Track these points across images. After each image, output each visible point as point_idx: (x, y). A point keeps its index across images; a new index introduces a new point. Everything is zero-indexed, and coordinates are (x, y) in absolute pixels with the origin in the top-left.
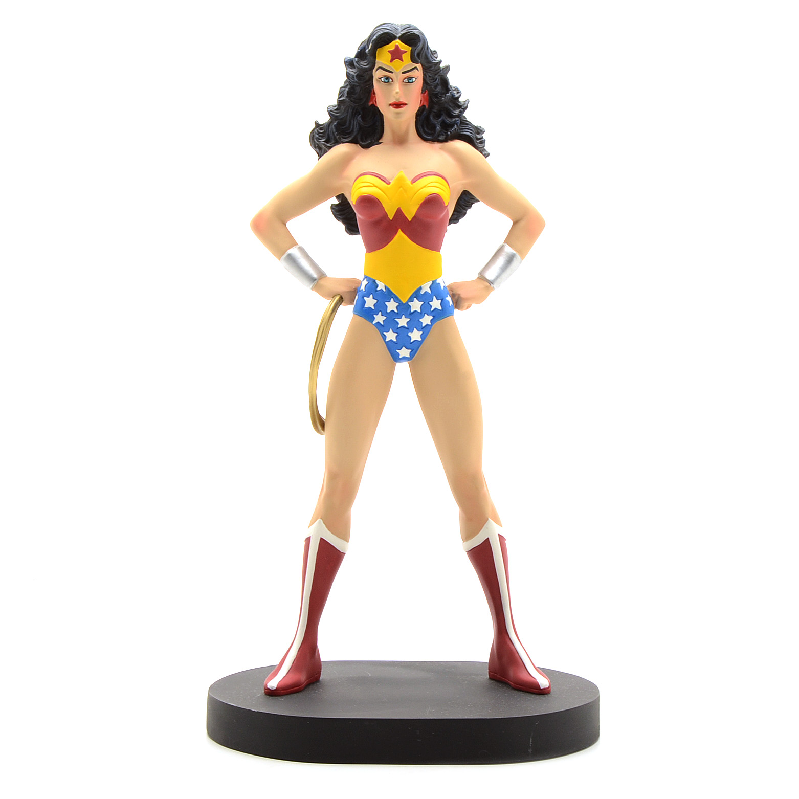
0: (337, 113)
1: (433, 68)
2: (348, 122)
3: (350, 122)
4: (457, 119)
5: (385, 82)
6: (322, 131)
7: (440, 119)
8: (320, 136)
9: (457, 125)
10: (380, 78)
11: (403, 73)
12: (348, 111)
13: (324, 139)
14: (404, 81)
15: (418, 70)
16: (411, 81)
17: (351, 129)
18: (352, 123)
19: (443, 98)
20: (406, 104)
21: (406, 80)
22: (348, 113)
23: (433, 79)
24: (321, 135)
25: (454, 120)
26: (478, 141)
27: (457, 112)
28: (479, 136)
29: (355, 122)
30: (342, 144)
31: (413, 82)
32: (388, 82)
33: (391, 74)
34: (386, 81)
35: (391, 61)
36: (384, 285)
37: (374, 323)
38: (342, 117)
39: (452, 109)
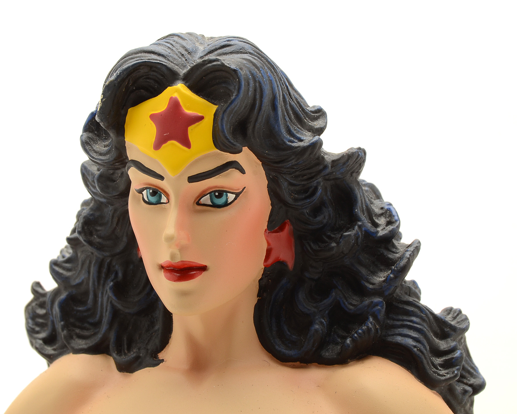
0: (68, 270)
1: (293, 162)
2: (91, 296)
3: (96, 296)
4: (377, 300)
7: (327, 301)
8: (37, 324)
9: (375, 317)
10: (141, 193)
11: (192, 179)
12: (89, 267)
13: (44, 331)
14: (203, 200)
15: (243, 171)
16: (220, 201)
17: (98, 316)
18: (100, 300)
19: (334, 244)
20: (203, 268)
21: (206, 200)
22: (89, 272)
23: (306, 191)
24: (40, 320)
25: (367, 302)
26: (438, 361)
27: (380, 278)
28: (443, 345)
29: (105, 299)
31: (226, 204)
32: (159, 202)
33: (160, 180)
34: (153, 199)
35: (158, 146)
38: (78, 281)
39: (364, 271)
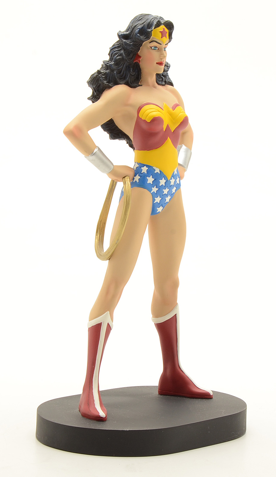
5: (154, 50)
6: (104, 76)
10: (151, 47)
11: (165, 45)
30: (120, 85)
32: (156, 50)
33: (160, 45)
35: (162, 37)
36: (159, 170)
37: (151, 192)
